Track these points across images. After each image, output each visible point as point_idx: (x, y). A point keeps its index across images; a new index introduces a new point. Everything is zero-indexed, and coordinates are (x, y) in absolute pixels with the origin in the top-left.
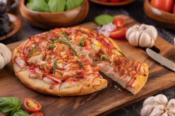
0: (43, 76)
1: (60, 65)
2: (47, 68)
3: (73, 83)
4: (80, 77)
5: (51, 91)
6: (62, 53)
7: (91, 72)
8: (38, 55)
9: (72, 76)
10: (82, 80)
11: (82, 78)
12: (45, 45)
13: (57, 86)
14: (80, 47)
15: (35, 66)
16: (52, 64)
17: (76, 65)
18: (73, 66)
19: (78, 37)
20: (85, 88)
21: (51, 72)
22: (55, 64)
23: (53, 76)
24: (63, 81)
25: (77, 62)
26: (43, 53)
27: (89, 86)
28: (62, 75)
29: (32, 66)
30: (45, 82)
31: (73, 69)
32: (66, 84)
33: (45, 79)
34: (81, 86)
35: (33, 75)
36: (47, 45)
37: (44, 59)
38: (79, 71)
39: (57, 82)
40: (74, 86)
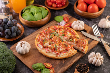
0: (52, 52)
1: (58, 46)
2: (53, 48)
3: (65, 53)
4: (66, 50)
5: (56, 58)
6: (57, 40)
7: (70, 48)
8: (47, 42)
9: (64, 51)
10: (67, 52)
11: (68, 51)
12: (48, 37)
13: (59, 56)
14: (63, 37)
15: (48, 48)
16: (55, 46)
17: (64, 46)
18: (63, 46)
19: (61, 31)
20: (69, 55)
21: (55, 49)
22: (56, 46)
23: (56, 51)
24: (60, 53)
25: (64, 44)
26: (49, 41)
27: (71, 54)
28: (59, 50)
29: (46, 48)
30: (53, 54)
31: (64, 47)
32: (62, 54)
33: (53, 53)
34: (68, 54)
35: (48, 52)
36: (49, 37)
37: (50, 44)
38: (66, 48)
39: (58, 54)
40: (65, 54)
